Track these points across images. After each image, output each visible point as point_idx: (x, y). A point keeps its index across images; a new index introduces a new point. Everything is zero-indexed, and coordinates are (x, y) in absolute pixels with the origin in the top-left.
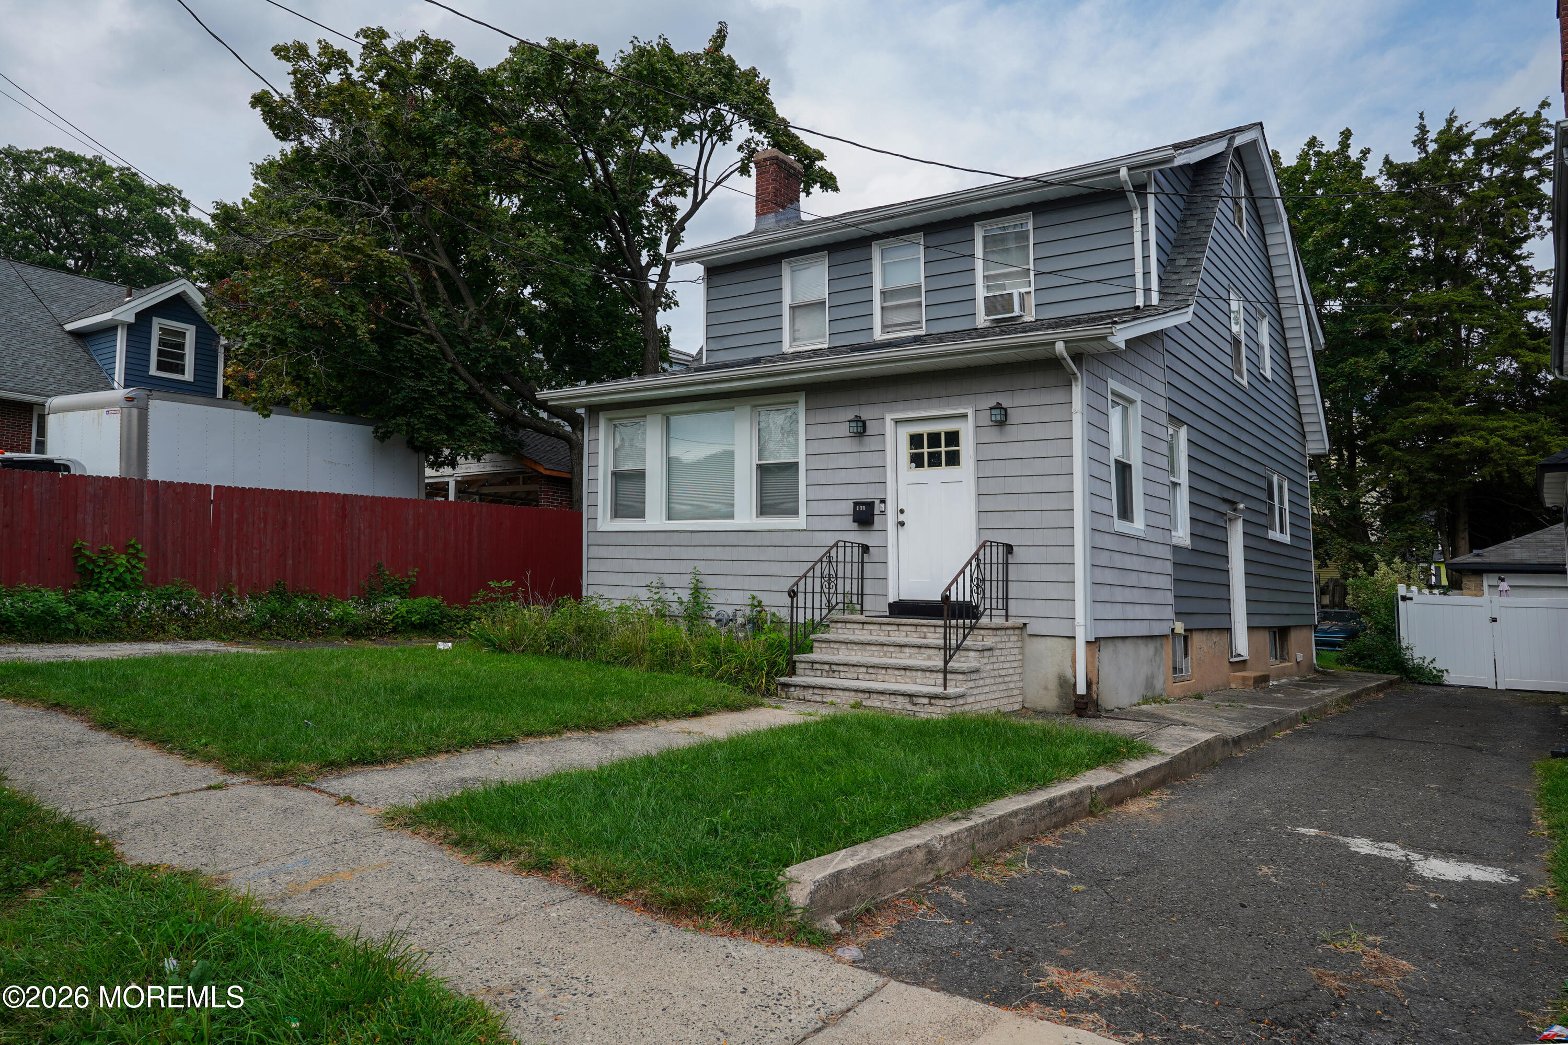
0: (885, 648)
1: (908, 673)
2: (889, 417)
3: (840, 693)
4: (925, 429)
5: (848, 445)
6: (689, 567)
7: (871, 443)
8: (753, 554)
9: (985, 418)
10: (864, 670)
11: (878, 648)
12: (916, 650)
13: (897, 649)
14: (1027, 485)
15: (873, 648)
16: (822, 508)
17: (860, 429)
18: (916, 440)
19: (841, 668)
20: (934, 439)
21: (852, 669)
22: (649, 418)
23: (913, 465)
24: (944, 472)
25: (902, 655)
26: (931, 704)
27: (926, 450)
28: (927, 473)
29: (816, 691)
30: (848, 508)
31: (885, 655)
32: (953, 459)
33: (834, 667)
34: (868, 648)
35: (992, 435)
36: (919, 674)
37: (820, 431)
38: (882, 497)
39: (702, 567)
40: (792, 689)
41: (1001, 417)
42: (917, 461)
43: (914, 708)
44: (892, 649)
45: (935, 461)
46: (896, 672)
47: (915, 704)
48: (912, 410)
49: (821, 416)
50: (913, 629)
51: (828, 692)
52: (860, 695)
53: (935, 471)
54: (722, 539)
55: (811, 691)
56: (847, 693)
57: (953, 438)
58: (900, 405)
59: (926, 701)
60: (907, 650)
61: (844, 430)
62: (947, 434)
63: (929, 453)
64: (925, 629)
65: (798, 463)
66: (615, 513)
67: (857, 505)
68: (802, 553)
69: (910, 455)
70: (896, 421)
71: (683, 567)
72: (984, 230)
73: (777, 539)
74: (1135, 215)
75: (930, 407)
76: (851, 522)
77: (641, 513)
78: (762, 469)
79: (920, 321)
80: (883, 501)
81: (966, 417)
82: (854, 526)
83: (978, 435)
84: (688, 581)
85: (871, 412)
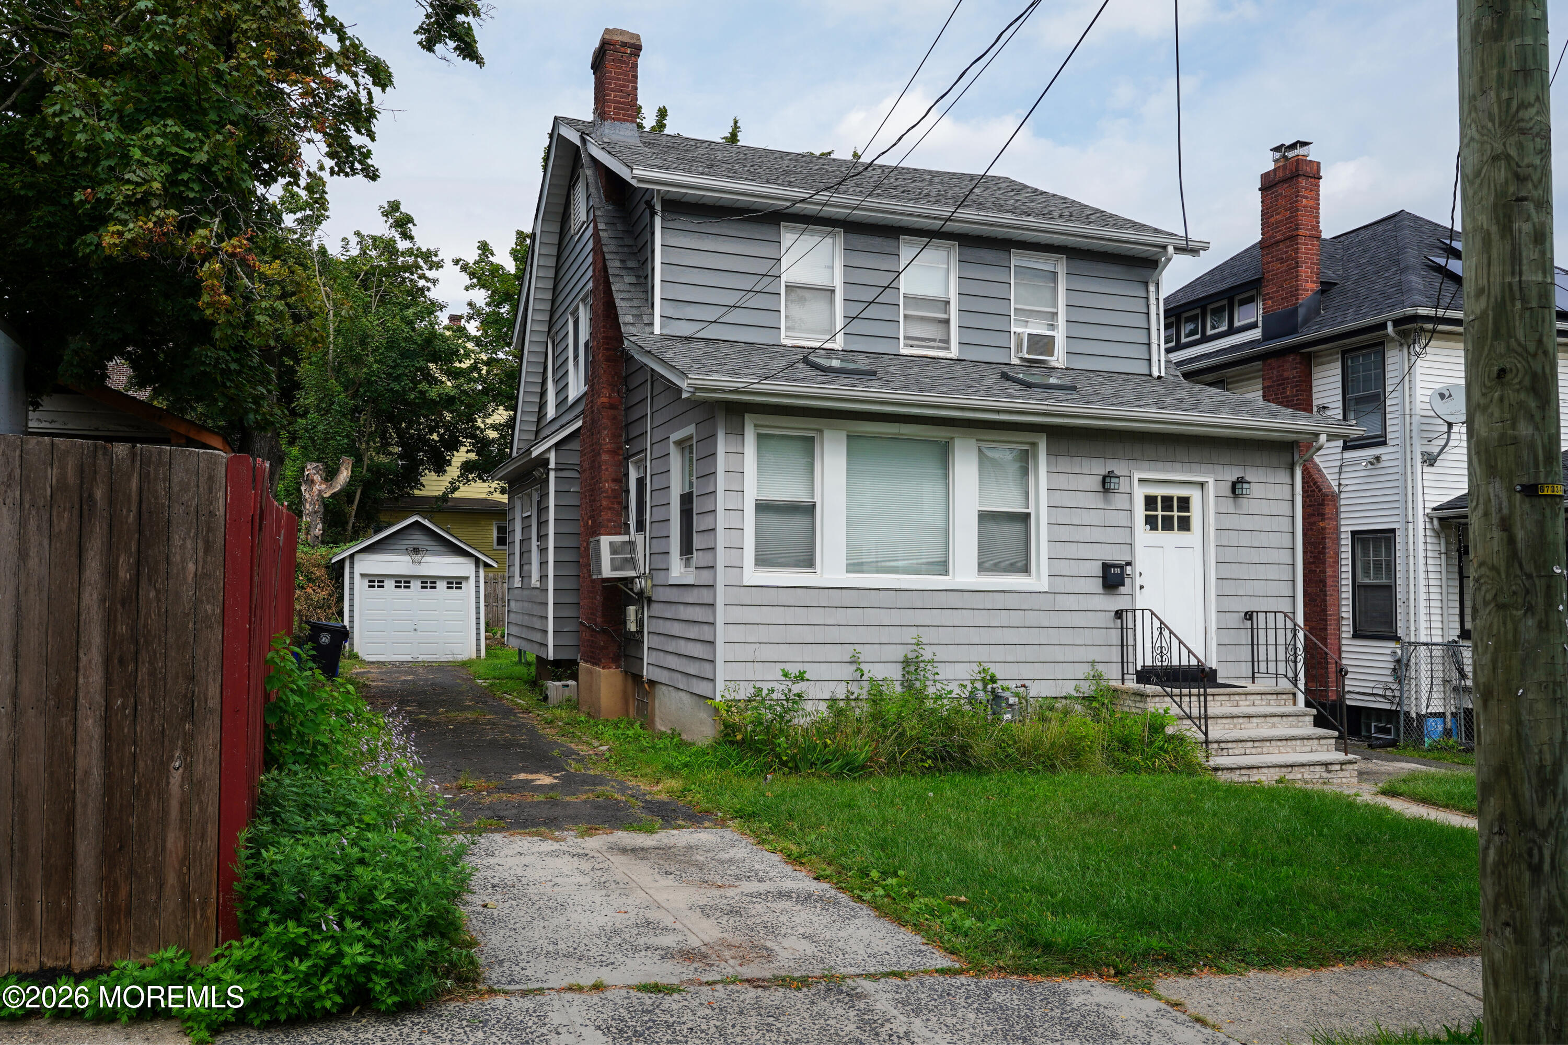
0: (1235, 720)
1: (1289, 743)
2: (1137, 476)
3: (1265, 770)
4: (1160, 491)
5: (1096, 500)
6: (909, 635)
7: (1119, 501)
8: (981, 618)
9: (1226, 489)
10: (1250, 744)
11: (1229, 720)
12: (1263, 719)
13: (1246, 720)
14: (1254, 555)
15: (1224, 721)
16: (1063, 567)
17: (1107, 484)
18: (1150, 502)
19: (1230, 745)
20: (1167, 502)
21: (1240, 745)
22: (827, 434)
23: (1148, 527)
24: (1175, 537)
25: (1250, 726)
26: (1342, 770)
27: (1160, 513)
28: (1161, 536)
29: (1243, 772)
30: (1097, 569)
31: (1235, 727)
32: (1185, 524)
33: (1223, 745)
34: (1219, 721)
35: (1228, 505)
36: (1298, 742)
37: (1063, 481)
38: (1128, 559)
39: (927, 636)
40: (1220, 773)
41: (1237, 489)
42: (1151, 522)
43: (1329, 776)
44: (1241, 720)
45: (1168, 524)
46: (1279, 743)
47: (1330, 772)
48: (1157, 470)
49: (1064, 464)
50: (1227, 698)
51: (1255, 771)
52: (1284, 770)
53: (1167, 535)
54: (942, 600)
55: (1238, 772)
56: (1272, 770)
57: (1184, 503)
58: (1146, 464)
59: (1338, 767)
60: (1254, 720)
61: (1094, 483)
62: (1179, 498)
63: (1163, 517)
64: (1237, 697)
65: (1028, 515)
66: (762, 561)
67: (1106, 567)
68: (1044, 619)
69: (1147, 516)
70: (1140, 480)
71: (884, 635)
72: (1017, 259)
73: (1012, 602)
74: (1152, 288)
75: (1173, 471)
76: (1096, 585)
77: (809, 562)
78: (985, 517)
79: (947, 341)
80: (1129, 564)
81: (1202, 485)
82: (1101, 590)
83: (1217, 504)
84: (899, 653)
85: (1119, 467)
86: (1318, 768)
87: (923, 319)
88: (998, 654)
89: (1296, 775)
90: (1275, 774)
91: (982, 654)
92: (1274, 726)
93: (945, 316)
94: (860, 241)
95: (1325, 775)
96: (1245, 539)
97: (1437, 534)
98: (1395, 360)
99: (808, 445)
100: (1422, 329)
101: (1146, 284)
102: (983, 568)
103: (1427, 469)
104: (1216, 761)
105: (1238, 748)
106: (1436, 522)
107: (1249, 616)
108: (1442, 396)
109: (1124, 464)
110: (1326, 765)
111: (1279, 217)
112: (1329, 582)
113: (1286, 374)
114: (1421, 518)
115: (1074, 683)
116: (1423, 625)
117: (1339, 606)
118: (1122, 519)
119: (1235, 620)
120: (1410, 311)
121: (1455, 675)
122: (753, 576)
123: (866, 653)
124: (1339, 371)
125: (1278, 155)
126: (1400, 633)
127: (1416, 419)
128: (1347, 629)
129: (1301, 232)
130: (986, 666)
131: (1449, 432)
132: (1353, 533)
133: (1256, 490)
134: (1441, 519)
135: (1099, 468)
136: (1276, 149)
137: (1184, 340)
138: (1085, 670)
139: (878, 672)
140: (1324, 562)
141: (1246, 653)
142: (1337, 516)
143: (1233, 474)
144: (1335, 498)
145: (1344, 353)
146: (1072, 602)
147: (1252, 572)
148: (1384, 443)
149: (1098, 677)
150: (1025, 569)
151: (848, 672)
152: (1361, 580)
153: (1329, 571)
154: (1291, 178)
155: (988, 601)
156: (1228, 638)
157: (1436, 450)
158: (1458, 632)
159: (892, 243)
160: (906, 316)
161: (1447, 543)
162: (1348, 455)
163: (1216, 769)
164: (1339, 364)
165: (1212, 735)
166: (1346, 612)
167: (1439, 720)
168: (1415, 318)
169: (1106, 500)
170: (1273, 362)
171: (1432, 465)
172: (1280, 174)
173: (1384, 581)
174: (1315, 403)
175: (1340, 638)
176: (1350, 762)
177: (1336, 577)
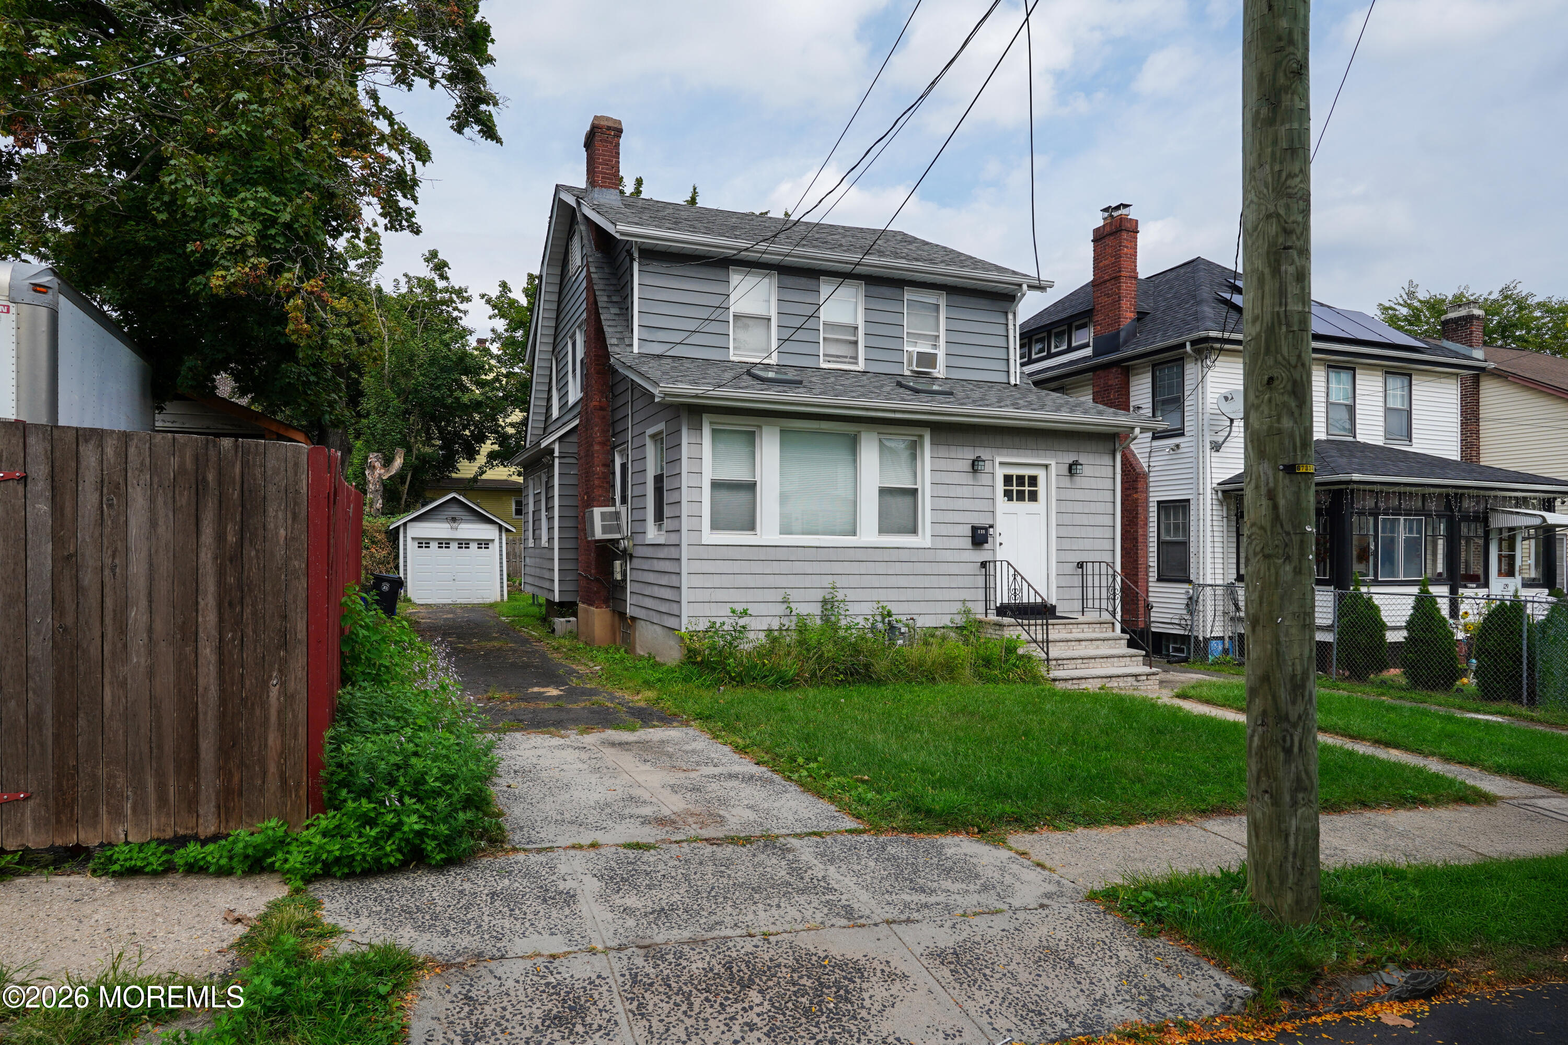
1: (1109, 660)
2: (998, 460)
3: (1091, 680)
4: (1015, 472)
5: (967, 479)
6: (827, 581)
7: (984, 479)
8: (881, 568)
9: (1064, 470)
10: (1080, 661)
12: (1090, 642)
13: (1077, 643)
14: (1085, 520)
15: (1061, 644)
16: (944, 529)
17: (975, 466)
18: (1008, 479)
19: (1065, 662)
20: (1021, 479)
21: (1072, 662)
23: (1006, 498)
24: (1027, 506)
25: (1080, 647)
26: (1147, 679)
27: (1015, 488)
28: (1016, 505)
29: (1074, 682)
30: (968, 531)
31: (1069, 649)
32: (1033, 497)
33: (1060, 662)
34: (1057, 644)
35: (1066, 482)
36: (1116, 659)
37: (943, 464)
38: (991, 523)
39: (840, 582)
40: (1057, 683)
41: (1072, 469)
42: (1008, 494)
44: (1073, 643)
45: (1021, 496)
46: (1101, 660)
48: (1013, 456)
49: (943, 451)
50: (1063, 627)
51: (1084, 681)
52: (1105, 680)
53: (1020, 504)
54: (851, 554)
55: (1071, 682)
56: (1096, 680)
57: (1033, 480)
58: (1005, 451)
59: (1144, 678)
61: (966, 465)
62: (1030, 477)
63: (1017, 491)
64: (1071, 626)
65: (916, 490)
66: (716, 526)
67: (974, 529)
68: (927, 568)
69: (1005, 491)
70: (1001, 463)
71: (808, 581)
72: (909, 295)
73: (904, 555)
74: (1010, 317)
75: (1026, 456)
76: (968, 542)
77: (751, 526)
78: (884, 492)
79: (856, 358)
80: (991, 526)
81: (1046, 466)
82: (969, 545)
83: (1057, 481)
84: (819, 595)
85: (984, 453)
86: (1130, 679)
87: (837, 341)
88: (893, 595)
89: (1114, 683)
90: (1098, 683)
91: (882, 595)
92: (1098, 647)
93: (854, 339)
94: (790, 281)
95: (1135, 683)
96: (1078, 507)
97: (1221, 503)
98: (1191, 371)
99: (750, 438)
100: (1212, 348)
101: (1006, 313)
102: (882, 531)
103: (1214, 454)
104: (1055, 674)
105: (1071, 664)
106: (1220, 494)
107: (1080, 565)
108: (1226, 398)
109: (988, 450)
110: (1136, 676)
111: (1107, 262)
112: (1140, 539)
113: (1110, 383)
114: (1209, 491)
115: (949, 617)
116: (1209, 571)
117: (1147, 557)
118: (987, 492)
119: (1070, 568)
120: (1203, 334)
121: (1232, 608)
122: (710, 537)
123: (794, 595)
124: (1150, 380)
125: (1106, 214)
126: (1192, 577)
127: (1206, 416)
128: (1153, 574)
129: (1123, 274)
130: (885, 604)
131: (1231, 426)
132: (1159, 502)
133: (1087, 470)
134: (1224, 492)
135: (969, 454)
136: (1105, 210)
137: (1034, 357)
138: (958, 607)
139: (802, 609)
140: (1137, 525)
141: (1077, 593)
142: (1146, 490)
143: (1070, 458)
144: (1146, 476)
145: (1154, 366)
146: (949, 556)
147: (1083, 532)
148: (1183, 434)
149: (967, 612)
150: (914, 531)
151: (781, 609)
152: (1164, 537)
153: (1140, 531)
154: (1116, 232)
155: (886, 555)
156: (1065, 581)
157: (1221, 440)
158: (1235, 576)
159: (814, 282)
160: (824, 339)
161: (1228, 510)
162: (1156, 443)
163: (1054, 680)
164: (1150, 374)
165: (1052, 654)
166: (1153, 562)
167: (1220, 642)
168: (1207, 339)
169: (974, 478)
170: (1101, 373)
171: (1218, 451)
172: (1108, 229)
173: (1181, 538)
174: (1132, 404)
175: (1147, 582)
176: (1154, 674)
177: (1146, 536)
